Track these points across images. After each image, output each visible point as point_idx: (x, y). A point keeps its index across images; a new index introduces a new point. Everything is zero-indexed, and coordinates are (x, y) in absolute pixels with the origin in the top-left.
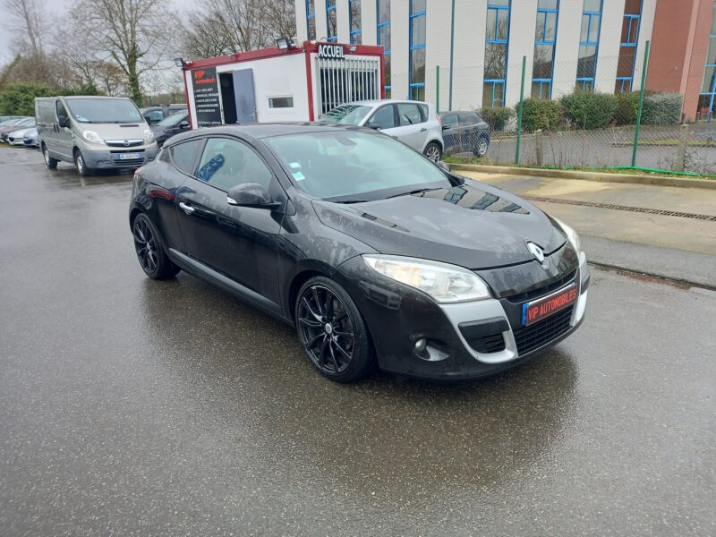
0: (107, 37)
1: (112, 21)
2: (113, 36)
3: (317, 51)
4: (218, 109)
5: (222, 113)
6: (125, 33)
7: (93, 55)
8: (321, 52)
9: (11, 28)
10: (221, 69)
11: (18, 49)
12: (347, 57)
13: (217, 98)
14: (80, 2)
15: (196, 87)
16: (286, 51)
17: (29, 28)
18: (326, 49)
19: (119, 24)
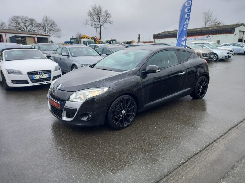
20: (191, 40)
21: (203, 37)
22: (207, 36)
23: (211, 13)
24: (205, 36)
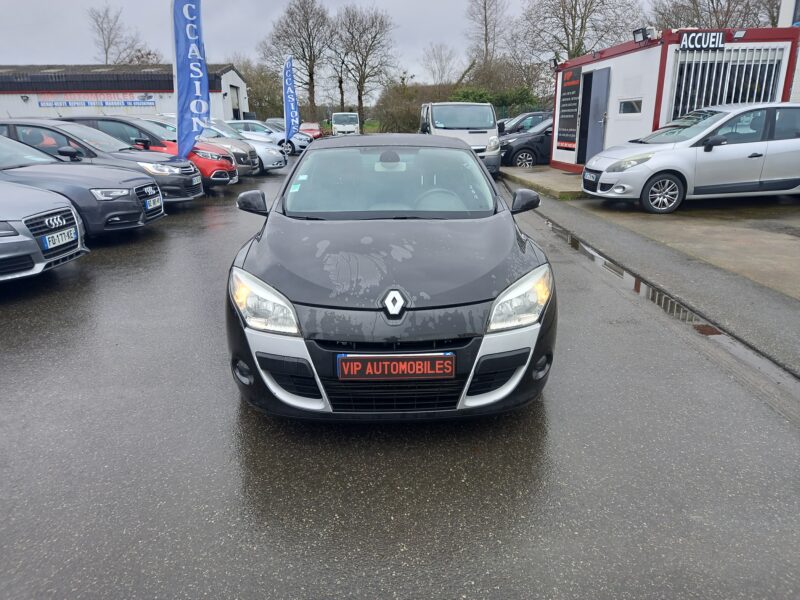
0: (555, 37)
1: (563, 20)
2: (561, 35)
3: (679, 42)
4: (575, 114)
5: (579, 119)
6: (574, 30)
7: (538, 57)
8: (685, 42)
9: (470, 36)
10: (586, 69)
11: (474, 55)
12: (728, 46)
13: (577, 101)
14: (536, 2)
15: (564, 90)
16: (642, 44)
17: (486, 35)
18: (693, 38)
19: (569, 21)
20: (87, 104)
21: (128, 97)
22: (143, 94)
23: (117, 17)
24: (136, 96)
